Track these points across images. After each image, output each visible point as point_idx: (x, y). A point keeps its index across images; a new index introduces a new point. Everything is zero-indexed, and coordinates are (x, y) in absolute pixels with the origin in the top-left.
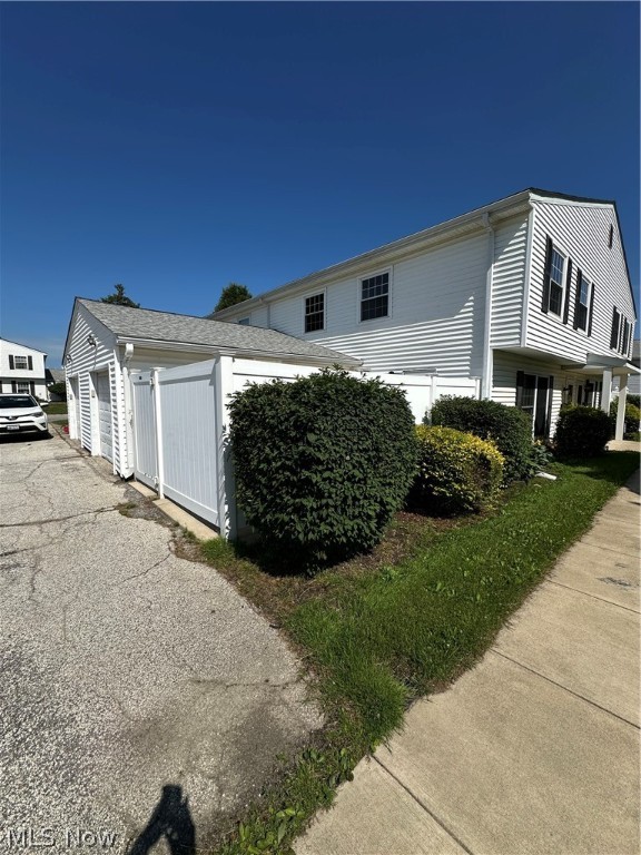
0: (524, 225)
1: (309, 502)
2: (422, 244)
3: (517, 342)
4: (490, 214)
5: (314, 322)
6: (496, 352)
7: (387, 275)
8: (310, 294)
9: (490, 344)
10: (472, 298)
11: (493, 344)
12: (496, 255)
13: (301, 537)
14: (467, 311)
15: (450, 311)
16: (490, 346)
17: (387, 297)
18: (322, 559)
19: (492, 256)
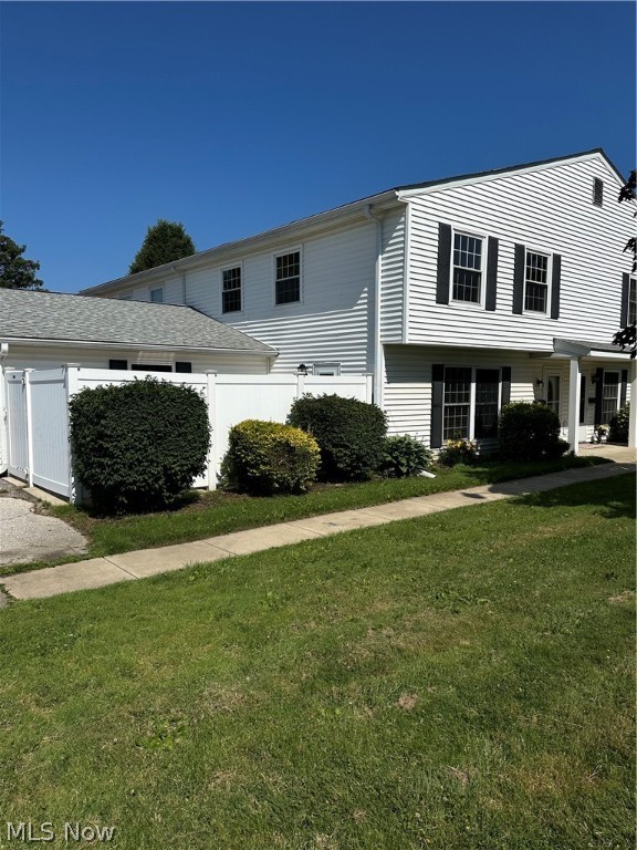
0: (403, 219)
1: (106, 461)
2: (322, 226)
3: (400, 338)
4: (371, 206)
5: (232, 303)
6: (387, 347)
7: (297, 254)
8: (230, 266)
9: (379, 339)
10: (366, 289)
11: (383, 339)
12: (383, 247)
13: (103, 483)
14: (362, 304)
15: (348, 303)
16: (379, 341)
17: (298, 279)
18: (122, 501)
19: (381, 246)
